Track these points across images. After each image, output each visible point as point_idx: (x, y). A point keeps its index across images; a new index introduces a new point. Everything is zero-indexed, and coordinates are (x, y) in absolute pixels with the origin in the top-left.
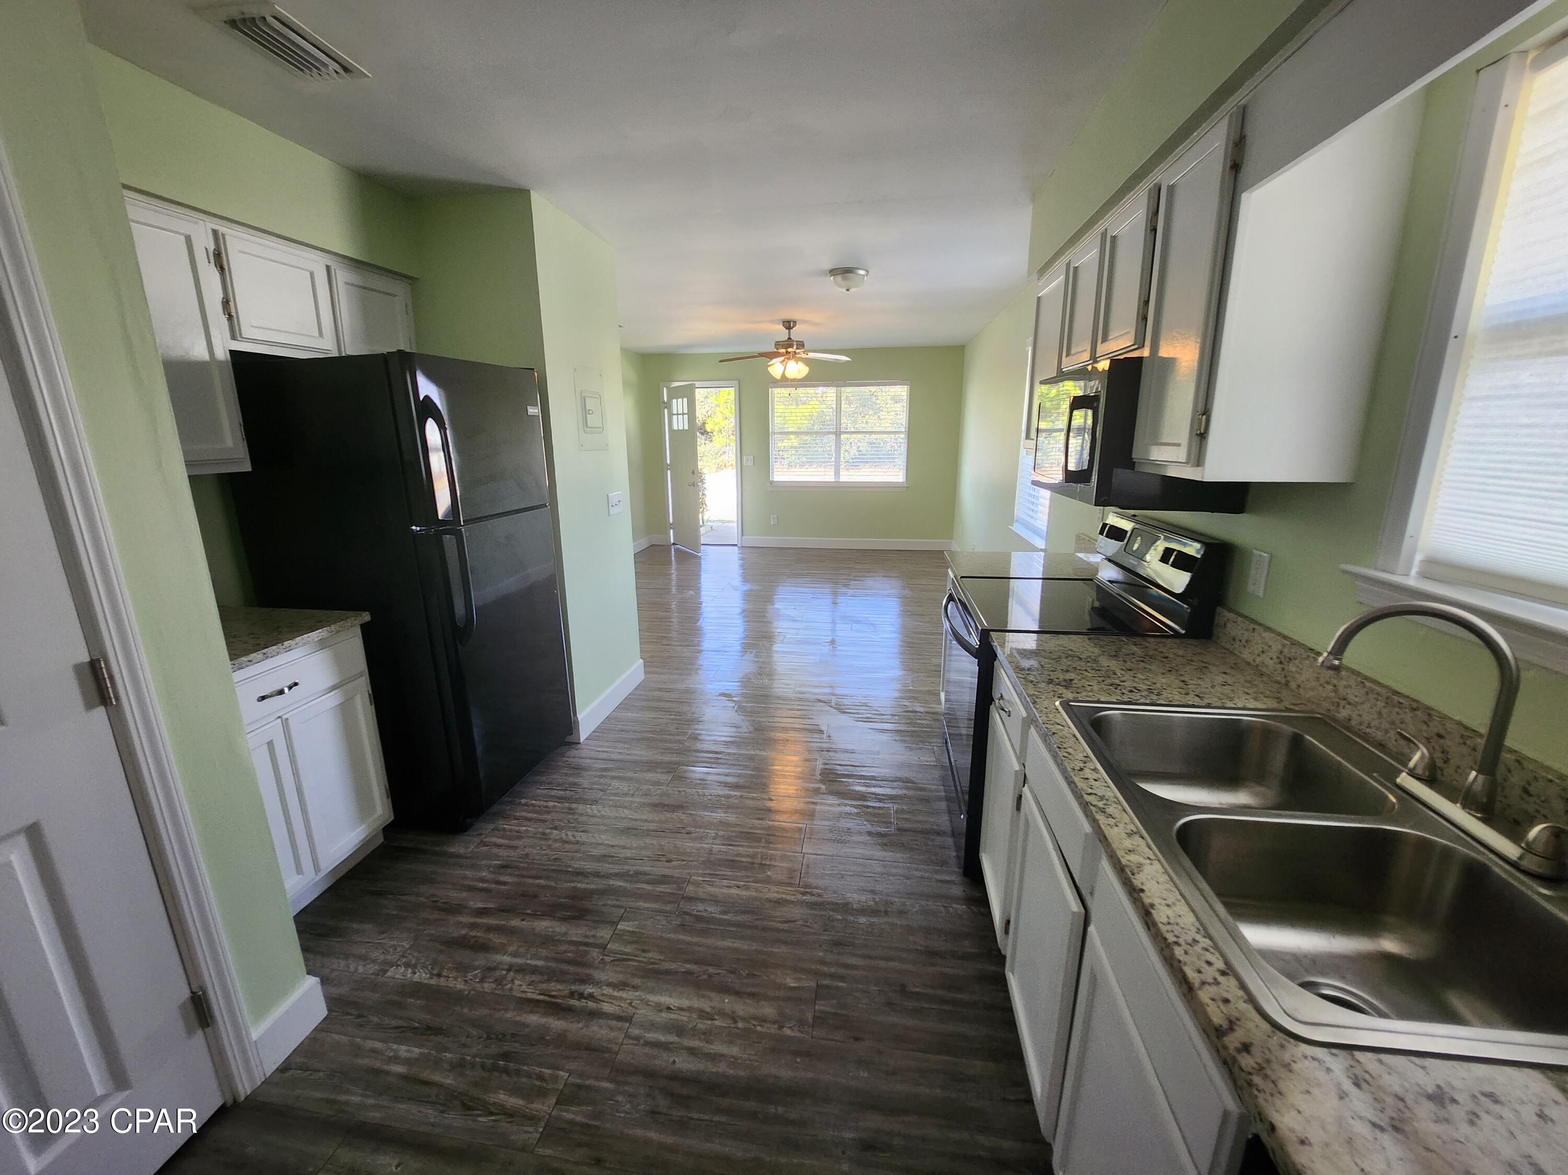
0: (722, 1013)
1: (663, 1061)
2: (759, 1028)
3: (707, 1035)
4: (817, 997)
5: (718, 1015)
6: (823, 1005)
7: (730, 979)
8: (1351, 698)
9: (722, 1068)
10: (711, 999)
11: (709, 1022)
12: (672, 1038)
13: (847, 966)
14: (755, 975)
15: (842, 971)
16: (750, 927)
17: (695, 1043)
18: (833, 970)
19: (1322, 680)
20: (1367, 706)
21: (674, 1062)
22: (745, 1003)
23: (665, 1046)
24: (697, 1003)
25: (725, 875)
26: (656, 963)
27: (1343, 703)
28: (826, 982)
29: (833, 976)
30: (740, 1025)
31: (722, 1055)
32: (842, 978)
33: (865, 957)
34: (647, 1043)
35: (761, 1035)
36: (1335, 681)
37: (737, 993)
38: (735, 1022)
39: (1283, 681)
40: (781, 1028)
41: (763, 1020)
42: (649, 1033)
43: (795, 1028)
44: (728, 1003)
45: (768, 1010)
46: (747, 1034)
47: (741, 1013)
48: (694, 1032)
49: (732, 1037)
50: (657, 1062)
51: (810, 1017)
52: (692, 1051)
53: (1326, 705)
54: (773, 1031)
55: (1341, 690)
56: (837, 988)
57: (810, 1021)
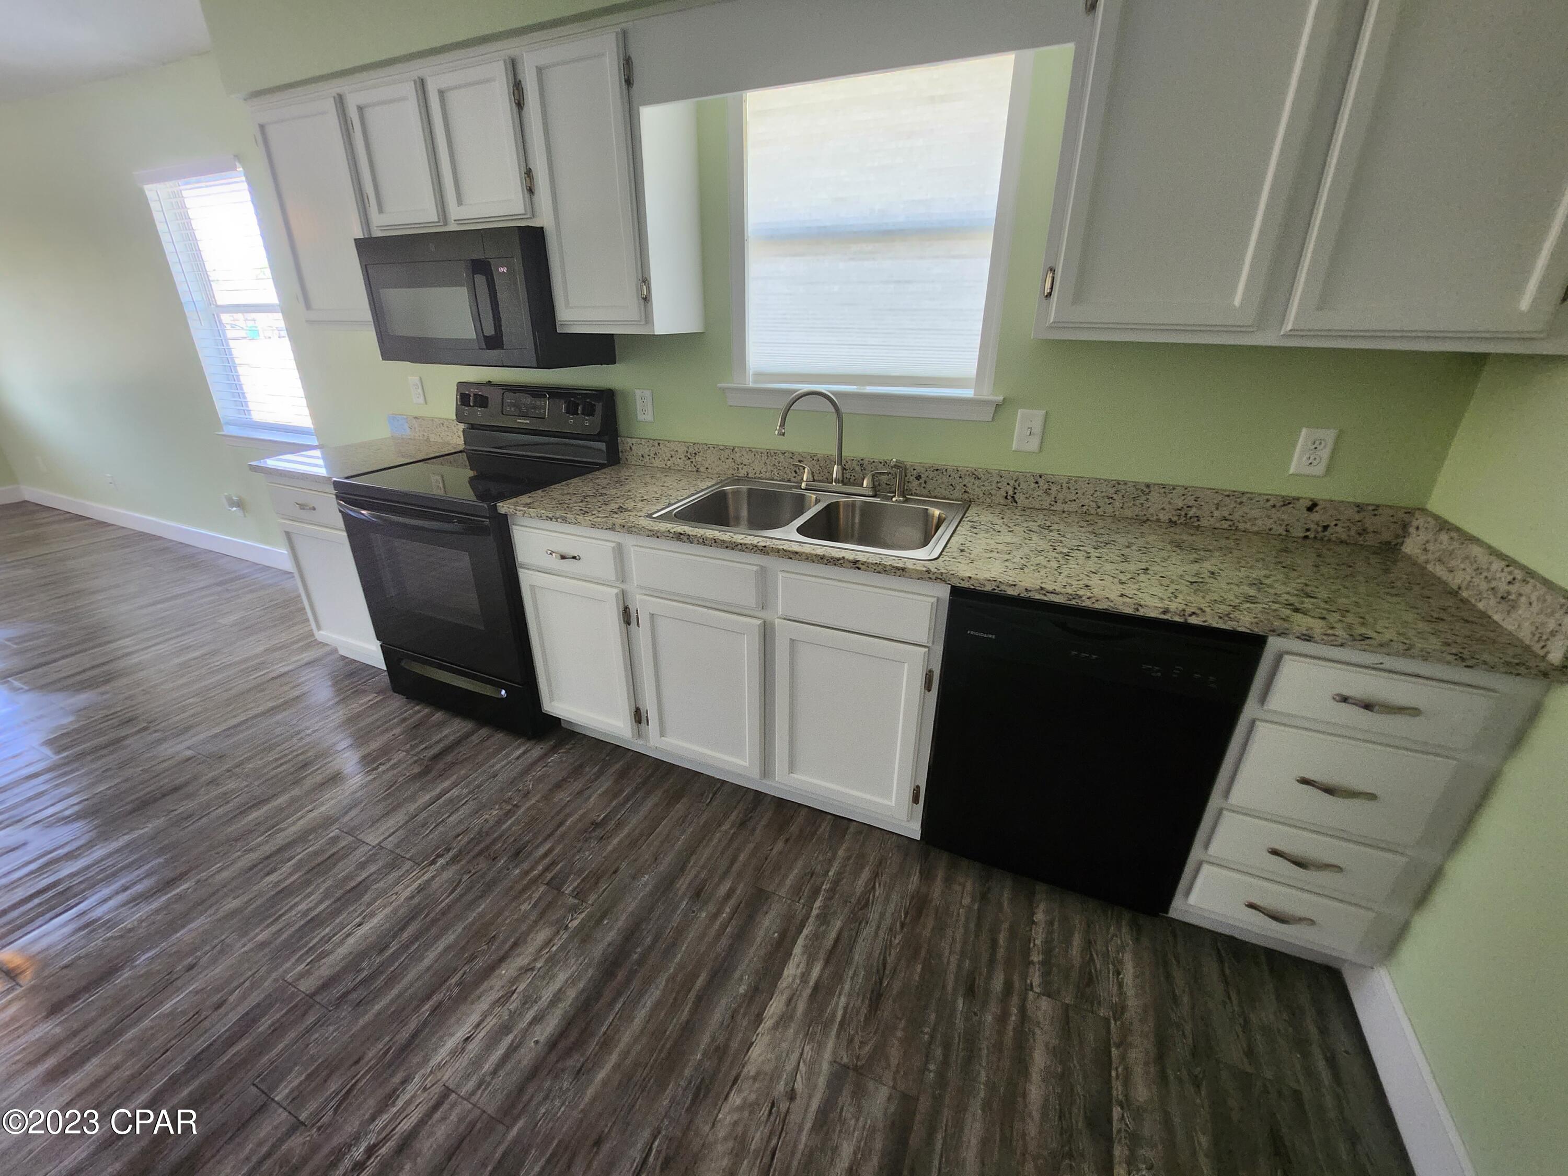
0: (515, 980)
1: (527, 1055)
2: (554, 948)
3: (528, 1001)
4: (558, 889)
5: (513, 985)
6: (569, 887)
7: (479, 963)
8: (746, 462)
9: (572, 994)
10: (491, 988)
11: (515, 996)
12: (508, 1040)
13: (546, 855)
14: (494, 937)
15: (547, 861)
16: (428, 929)
17: (529, 1016)
18: (540, 868)
19: (723, 459)
20: (756, 462)
21: (537, 1042)
22: (519, 955)
23: (513, 1049)
24: (483, 1005)
25: (324, 937)
26: (390, 1048)
27: (740, 467)
28: (549, 876)
29: (547, 869)
30: (538, 965)
31: (560, 990)
32: (554, 863)
33: (546, 839)
34: (494, 1072)
35: (562, 948)
36: (732, 456)
37: (502, 960)
38: (532, 969)
39: (695, 469)
40: (566, 927)
41: (548, 943)
42: (482, 1068)
43: (575, 915)
44: (507, 971)
45: (541, 936)
46: (552, 961)
47: (526, 961)
48: (515, 1015)
49: (548, 975)
50: (525, 1062)
51: (571, 901)
52: (536, 1020)
53: (731, 472)
54: (565, 936)
55: (739, 460)
56: (561, 871)
57: (576, 901)
